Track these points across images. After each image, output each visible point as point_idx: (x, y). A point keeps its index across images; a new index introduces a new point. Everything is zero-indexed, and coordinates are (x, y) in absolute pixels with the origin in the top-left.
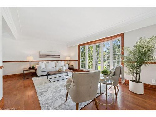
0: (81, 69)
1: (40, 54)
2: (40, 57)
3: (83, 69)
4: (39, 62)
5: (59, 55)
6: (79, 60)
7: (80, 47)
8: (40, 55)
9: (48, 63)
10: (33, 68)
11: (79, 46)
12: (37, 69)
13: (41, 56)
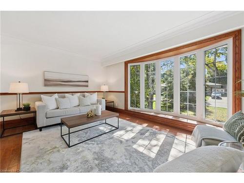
0: (130, 108)
1: (46, 78)
2: (46, 85)
3: (135, 109)
4: (42, 96)
5: (87, 82)
6: (126, 92)
7: (129, 65)
8: (45, 80)
9: (64, 97)
10: (27, 108)
11: (126, 63)
12: (35, 112)
13: (47, 82)
